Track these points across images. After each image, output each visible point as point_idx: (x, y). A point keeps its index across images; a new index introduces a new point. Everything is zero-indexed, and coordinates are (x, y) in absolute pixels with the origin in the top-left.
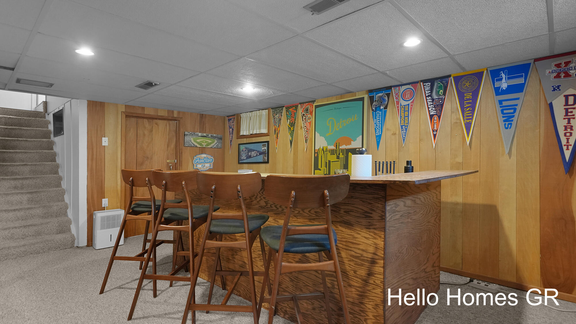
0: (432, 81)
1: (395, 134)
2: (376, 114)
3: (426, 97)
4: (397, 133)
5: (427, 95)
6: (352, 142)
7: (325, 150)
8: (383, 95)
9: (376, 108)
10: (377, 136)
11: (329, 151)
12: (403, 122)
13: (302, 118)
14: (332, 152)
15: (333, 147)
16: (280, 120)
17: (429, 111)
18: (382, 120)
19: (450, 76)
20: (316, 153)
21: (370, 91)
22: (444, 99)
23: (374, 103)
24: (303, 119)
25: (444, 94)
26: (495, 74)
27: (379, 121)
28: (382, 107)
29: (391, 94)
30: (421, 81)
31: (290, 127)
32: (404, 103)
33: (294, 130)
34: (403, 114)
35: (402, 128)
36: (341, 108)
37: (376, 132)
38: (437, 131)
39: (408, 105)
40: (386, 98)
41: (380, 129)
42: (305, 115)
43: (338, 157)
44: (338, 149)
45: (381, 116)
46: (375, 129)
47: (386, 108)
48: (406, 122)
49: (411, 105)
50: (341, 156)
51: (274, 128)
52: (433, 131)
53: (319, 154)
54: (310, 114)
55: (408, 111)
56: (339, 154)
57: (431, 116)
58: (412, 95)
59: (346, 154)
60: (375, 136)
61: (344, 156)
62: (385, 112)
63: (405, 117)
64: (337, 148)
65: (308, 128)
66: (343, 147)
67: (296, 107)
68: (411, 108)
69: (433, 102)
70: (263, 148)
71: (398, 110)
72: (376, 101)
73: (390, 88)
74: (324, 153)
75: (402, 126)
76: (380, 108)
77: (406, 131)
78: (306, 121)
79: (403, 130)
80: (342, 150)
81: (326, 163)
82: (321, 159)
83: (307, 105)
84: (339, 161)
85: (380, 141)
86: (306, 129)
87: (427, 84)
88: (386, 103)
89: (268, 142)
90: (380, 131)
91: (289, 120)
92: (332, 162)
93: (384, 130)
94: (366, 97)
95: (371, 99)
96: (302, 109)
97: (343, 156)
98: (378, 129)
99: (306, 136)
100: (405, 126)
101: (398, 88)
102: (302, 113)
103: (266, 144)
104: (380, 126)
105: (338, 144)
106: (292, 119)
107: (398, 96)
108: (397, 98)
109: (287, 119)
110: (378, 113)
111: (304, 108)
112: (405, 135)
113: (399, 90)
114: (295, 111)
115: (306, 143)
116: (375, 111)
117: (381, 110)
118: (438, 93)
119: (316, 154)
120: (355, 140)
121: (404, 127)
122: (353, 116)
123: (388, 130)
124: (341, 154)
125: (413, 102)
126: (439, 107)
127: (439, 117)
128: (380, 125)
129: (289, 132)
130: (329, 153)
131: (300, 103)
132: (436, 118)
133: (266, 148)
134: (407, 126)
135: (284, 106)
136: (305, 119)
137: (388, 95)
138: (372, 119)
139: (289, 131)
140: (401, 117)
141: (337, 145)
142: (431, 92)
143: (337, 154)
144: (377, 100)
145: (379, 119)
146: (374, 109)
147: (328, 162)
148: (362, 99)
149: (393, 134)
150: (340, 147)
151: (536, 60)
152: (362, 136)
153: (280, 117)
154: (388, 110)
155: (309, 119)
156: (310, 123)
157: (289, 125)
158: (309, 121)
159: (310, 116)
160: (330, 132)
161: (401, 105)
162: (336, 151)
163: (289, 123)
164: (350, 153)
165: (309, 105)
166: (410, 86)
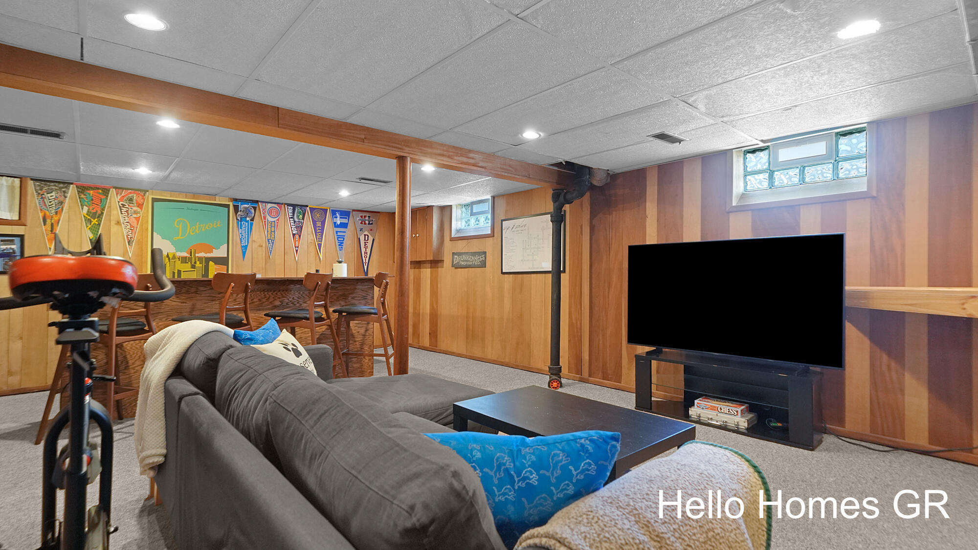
0: (294, 206)
1: (262, 246)
2: (241, 224)
3: (290, 218)
4: (264, 245)
5: (290, 217)
6: (214, 250)
7: (171, 256)
8: (249, 207)
9: (241, 218)
10: (242, 247)
11: (179, 259)
12: (269, 236)
13: (121, 209)
14: (184, 260)
15: (185, 254)
16: (61, 203)
17: (292, 230)
18: (248, 231)
19: (307, 206)
21: (236, 200)
22: (303, 223)
23: (239, 213)
24: (121, 212)
25: (303, 219)
26: (334, 212)
27: (245, 232)
28: (248, 219)
29: (257, 208)
30: (286, 204)
31: (89, 218)
32: (270, 219)
33: (99, 225)
34: (269, 229)
35: (269, 241)
37: (241, 242)
38: (298, 247)
39: (275, 221)
40: (253, 211)
41: (247, 240)
42: (126, 205)
43: (193, 267)
44: (193, 256)
45: (247, 229)
46: (241, 239)
47: (252, 220)
48: (273, 236)
49: (277, 223)
50: (198, 264)
51: (41, 215)
52: (295, 247)
54: (138, 207)
55: (275, 227)
56: (195, 263)
57: (294, 235)
58: (278, 214)
59: (205, 263)
60: (240, 247)
61: (203, 266)
62: (252, 224)
63: (271, 232)
64: (191, 255)
65: (135, 224)
66: (202, 255)
67: (106, 191)
68: (277, 225)
69: (294, 223)
70: (4, 247)
71: (265, 224)
72: (241, 211)
73: (257, 202)
74: (169, 261)
75: (268, 240)
76: (246, 219)
77: (273, 243)
78: (128, 214)
79: (270, 244)
80: (200, 259)
81: (174, 273)
83: (131, 192)
84: (194, 271)
85: (246, 251)
86: (129, 226)
87: (290, 207)
88: (253, 215)
89: (21, 237)
90: (247, 242)
91: (86, 209)
92: (183, 271)
93: (250, 240)
94: (231, 204)
95: (236, 209)
96: (119, 197)
97: (201, 265)
98: (243, 239)
99: (129, 236)
100: (272, 240)
101: (264, 204)
102: (119, 202)
103: (17, 240)
104: (247, 237)
105: (193, 251)
106: (94, 207)
107: (265, 211)
108: (263, 213)
109: (81, 205)
110: (244, 223)
111: (123, 196)
112: (272, 248)
113: (266, 206)
114: (103, 197)
115: (129, 245)
116: (241, 221)
117: (247, 221)
118: (298, 217)
120: (218, 248)
121: (270, 241)
122: (215, 222)
123: (254, 241)
124: (198, 262)
125: (278, 220)
126: (300, 228)
127: (300, 236)
128: (247, 236)
129: (87, 227)
130: (179, 260)
131: (116, 188)
132: (297, 236)
133: (13, 247)
134: (274, 240)
135: (72, 184)
136: (127, 211)
137: (255, 208)
138: (237, 229)
139: (86, 224)
140: (268, 231)
141: (191, 252)
142: (293, 215)
143: (191, 263)
144: (242, 210)
146: (239, 218)
147: (176, 271)
148: (228, 206)
149: (259, 246)
150: (197, 255)
151: (354, 210)
152: (227, 245)
153: (62, 199)
154: (254, 222)
155: (136, 212)
156: (138, 219)
157: (87, 214)
158: (135, 216)
159: (139, 210)
160: (180, 235)
161: (268, 221)
162: (190, 259)
163: (88, 211)
164: (211, 263)
165: (134, 193)
166: (275, 206)
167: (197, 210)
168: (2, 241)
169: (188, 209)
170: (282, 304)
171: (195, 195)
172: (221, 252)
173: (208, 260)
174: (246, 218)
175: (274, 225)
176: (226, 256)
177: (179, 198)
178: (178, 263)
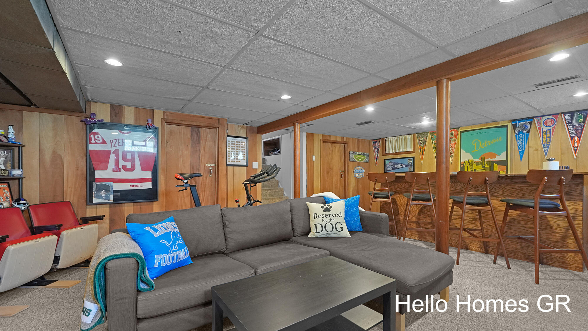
0: (572, 113)
1: (538, 150)
2: (519, 136)
3: (567, 124)
4: (540, 149)
6: (497, 156)
7: (470, 162)
8: (525, 123)
9: (519, 132)
10: (520, 152)
11: (475, 163)
12: (544, 141)
14: (478, 163)
15: (478, 160)
16: (425, 141)
17: (570, 134)
18: (525, 139)
20: (462, 164)
21: (514, 120)
22: (584, 125)
23: (516, 129)
25: (584, 122)
27: (522, 141)
28: (524, 132)
30: (562, 113)
32: (545, 128)
34: (544, 136)
36: (486, 133)
37: (519, 149)
38: (577, 147)
39: (550, 129)
40: (529, 125)
41: (523, 147)
43: (484, 167)
46: (518, 147)
47: (528, 132)
48: (548, 141)
49: (553, 130)
50: (486, 166)
51: (419, 148)
52: (574, 147)
53: (465, 165)
54: (455, 137)
55: (550, 134)
56: (485, 165)
57: (572, 137)
58: (553, 122)
59: (491, 164)
60: (518, 152)
61: (489, 166)
62: (528, 135)
63: (546, 138)
64: (482, 160)
65: (453, 147)
66: (489, 160)
68: (553, 132)
69: (573, 127)
70: (409, 162)
71: (540, 133)
72: (518, 127)
73: (532, 118)
74: (470, 164)
75: (544, 145)
77: (548, 147)
79: (545, 147)
80: (488, 162)
82: (467, 168)
84: (484, 169)
85: (523, 155)
86: (451, 148)
87: (567, 115)
88: (529, 128)
89: (414, 158)
92: (478, 169)
93: (527, 146)
94: (510, 125)
95: (514, 126)
97: (488, 166)
98: (521, 146)
99: (451, 153)
100: (547, 144)
101: (539, 118)
103: (412, 159)
104: (523, 145)
107: (540, 124)
108: (538, 125)
109: (432, 141)
110: (521, 135)
112: (547, 151)
113: (541, 119)
115: (451, 157)
116: (518, 134)
117: (523, 133)
118: (577, 121)
119: (462, 166)
120: (500, 154)
121: (545, 145)
122: (498, 138)
123: (530, 147)
124: (486, 164)
125: (554, 127)
126: (579, 130)
127: (580, 138)
129: (434, 150)
132: (576, 138)
133: (411, 162)
134: (549, 144)
135: (429, 132)
137: (531, 123)
138: (515, 140)
140: (543, 138)
141: (482, 159)
142: (572, 121)
143: (482, 165)
144: (519, 126)
145: (522, 140)
146: (517, 132)
147: (473, 170)
148: (506, 126)
149: (535, 150)
150: (486, 160)
152: (506, 152)
153: (425, 140)
154: (530, 133)
155: (454, 140)
156: (455, 144)
157: (434, 145)
158: (453, 142)
159: (455, 139)
160: (476, 148)
161: (543, 130)
162: (482, 163)
163: (435, 143)
164: (495, 164)
165: (453, 130)
166: (551, 117)
168: (408, 160)
169: (480, 133)
171: (485, 124)
172: (502, 157)
173: (493, 162)
174: (523, 131)
175: (549, 133)
176: (506, 159)
177: (476, 128)
178: (474, 165)
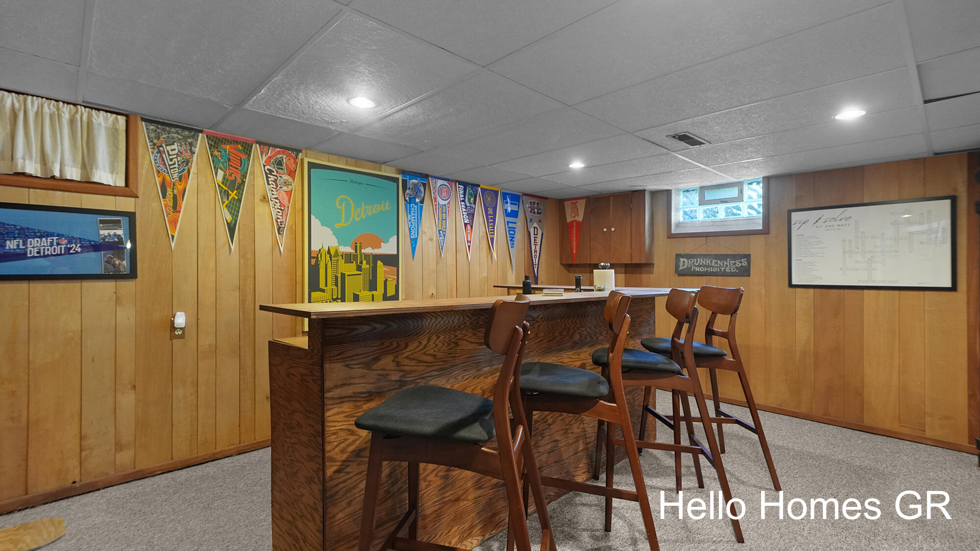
0: (465, 185)
1: (432, 240)
2: (410, 207)
3: (461, 201)
4: (434, 239)
5: (461, 199)
6: (382, 243)
7: (332, 253)
8: (418, 183)
9: (410, 199)
10: (412, 240)
11: (342, 256)
12: (440, 225)
13: (267, 178)
14: (348, 258)
15: (349, 250)
16: (187, 162)
17: (464, 219)
18: (418, 216)
19: (479, 186)
20: (314, 258)
21: (404, 172)
22: (475, 208)
23: (407, 191)
24: (268, 181)
25: (475, 203)
26: (504, 195)
27: (414, 219)
28: (417, 200)
29: (427, 185)
30: (456, 181)
31: (226, 189)
32: (442, 202)
33: (240, 200)
34: (440, 215)
35: (440, 233)
37: (410, 233)
38: (470, 242)
39: (445, 205)
40: (422, 189)
41: (416, 230)
42: (274, 172)
43: (359, 268)
44: (358, 253)
45: (416, 212)
46: (410, 229)
47: (422, 202)
48: (444, 226)
49: (448, 207)
50: (365, 265)
51: (158, 180)
52: (468, 242)
53: (320, 259)
54: (289, 175)
55: (446, 213)
56: (361, 262)
57: (466, 224)
58: (449, 195)
59: (373, 263)
60: (410, 241)
61: (370, 266)
62: (422, 207)
63: (442, 220)
64: (356, 252)
65: (285, 202)
66: (368, 250)
67: (247, 148)
68: (448, 210)
69: (466, 209)
70: (102, 232)
71: (436, 209)
72: (409, 188)
73: (426, 176)
74: (331, 260)
75: (439, 231)
76: (415, 200)
77: (444, 235)
78: (277, 186)
79: (441, 236)
80: (367, 256)
81: (336, 277)
82: (324, 270)
83: (279, 152)
84: (361, 274)
86: (279, 204)
87: (461, 186)
88: (423, 195)
89: (131, 216)
90: (416, 234)
91: (221, 173)
92: (347, 275)
93: (420, 230)
94: (400, 179)
95: (405, 184)
96: (265, 158)
97: (368, 266)
98: (413, 229)
99: (279, 220)
100: (443, 231)
101: (434, 180)
102: (264, 166)
103: (124, 221)
104: (416, 226)
105: (358, 245)
106: (232, 172)
107: (435, 191)
108: (434, 193)
109: (215, 167)
110: (413, 206)
111: (270, 157)
112: (443, 243)
113: (436, 182)
114: (244, 157)
115: (279, 234)
116: (410, 203)
117: (416, 204)
118: (469, 199)
119: (313, 261)
120: (386, 241)
121: (441, 232)
122: (383, 202)
123: (424, 233)
124: (364, 262)
125: (449, 203)
126: (471, 216)
127: (472, 227)
128: (416, 224)
129: (223, 203)
130: (343, 259)
131: (260, 143)
132: (469, 227)
133: (120, 232)
134: (445, 232)
135: (201, 131)
136: (275, 181)
137: (425, 185)
138: (406, 214)
139: (222, 198)
140: (438, 219)
141: (356, 246)
142: (464, 197)
143: (357, 263)
144: (411, 187)
145: (414, 216)
146: (407, 199)
147: (339, 275)
148: (396, 180)
149: (429, 240)
150: (363, 251)
151: (524, 194)
152: (396, 236)
153: (187, 155)
154: (424, 205)
155: (286, 183)
156: (289, 193)
157: (223, 183)
158: (285, 188)
159: (290, 180)
160: (343, 220)
161: (439, 204)
162: (355, 256)
163: (224, 178)
164: (379, 263)
165: (283, 153)
166: (446, 183)
167: (362, 184)
168: (102, 222)
169: (352, 181)
170: (581, 338)
171: (357, 160)
172: (388, 248)
173: (377, 257)
174: (415, 198)
175: (444, 210)
176: (396, 253)
177: (339, 164)
178: (342, 262)
